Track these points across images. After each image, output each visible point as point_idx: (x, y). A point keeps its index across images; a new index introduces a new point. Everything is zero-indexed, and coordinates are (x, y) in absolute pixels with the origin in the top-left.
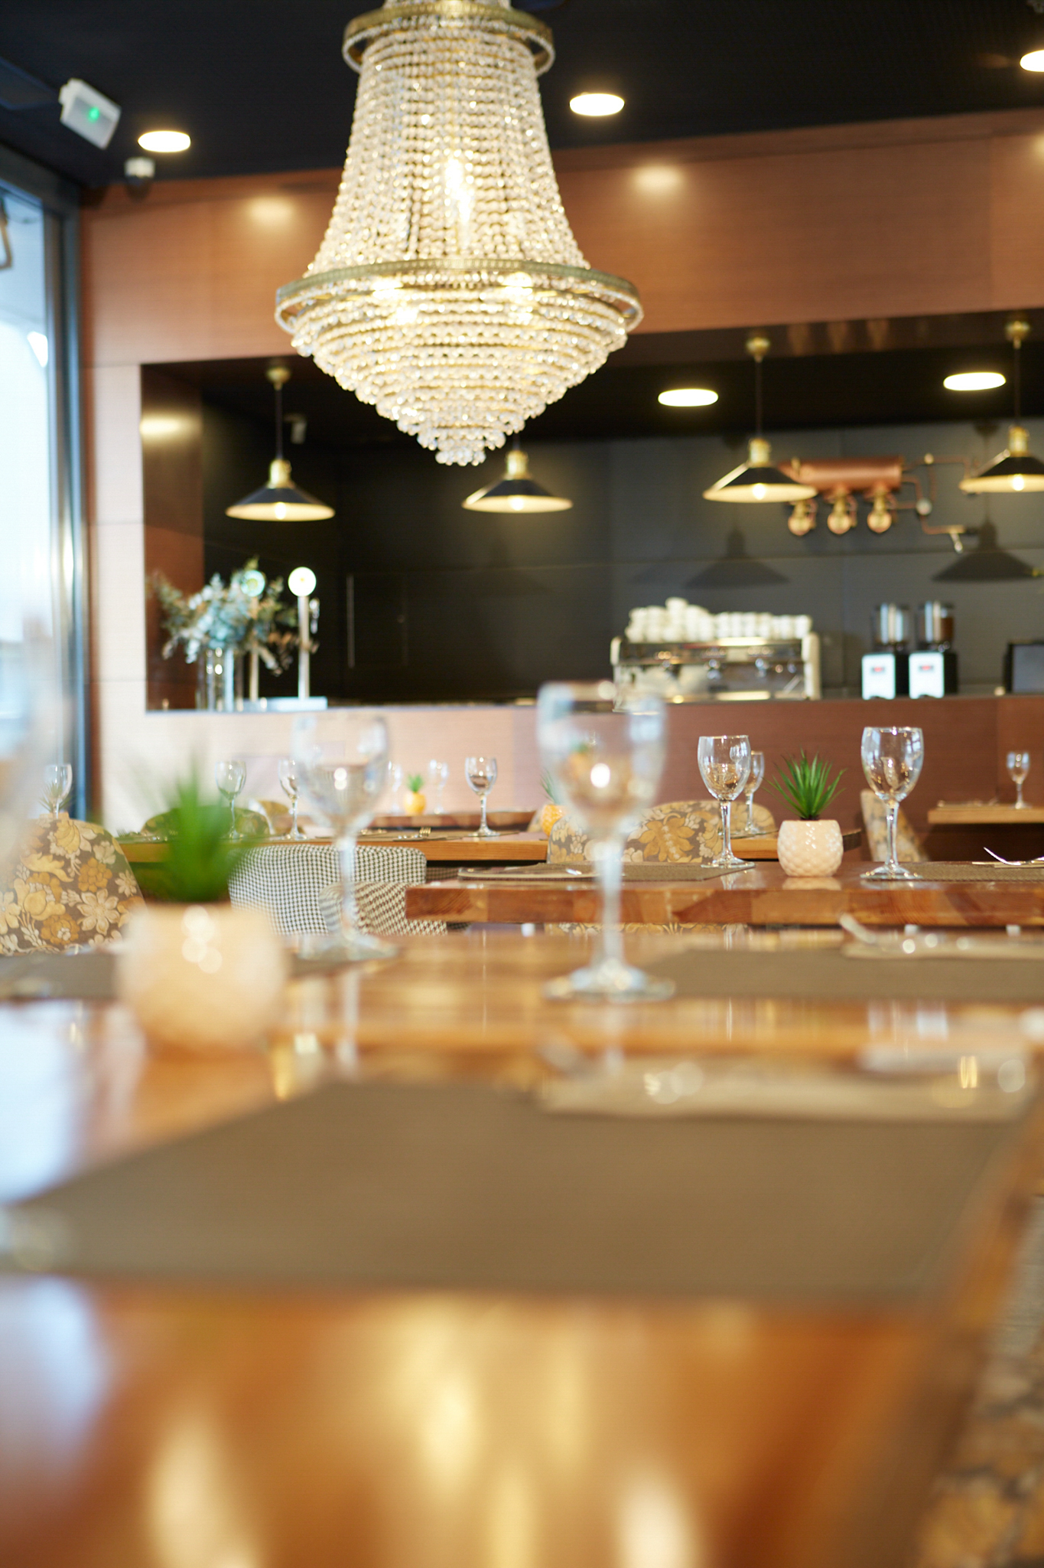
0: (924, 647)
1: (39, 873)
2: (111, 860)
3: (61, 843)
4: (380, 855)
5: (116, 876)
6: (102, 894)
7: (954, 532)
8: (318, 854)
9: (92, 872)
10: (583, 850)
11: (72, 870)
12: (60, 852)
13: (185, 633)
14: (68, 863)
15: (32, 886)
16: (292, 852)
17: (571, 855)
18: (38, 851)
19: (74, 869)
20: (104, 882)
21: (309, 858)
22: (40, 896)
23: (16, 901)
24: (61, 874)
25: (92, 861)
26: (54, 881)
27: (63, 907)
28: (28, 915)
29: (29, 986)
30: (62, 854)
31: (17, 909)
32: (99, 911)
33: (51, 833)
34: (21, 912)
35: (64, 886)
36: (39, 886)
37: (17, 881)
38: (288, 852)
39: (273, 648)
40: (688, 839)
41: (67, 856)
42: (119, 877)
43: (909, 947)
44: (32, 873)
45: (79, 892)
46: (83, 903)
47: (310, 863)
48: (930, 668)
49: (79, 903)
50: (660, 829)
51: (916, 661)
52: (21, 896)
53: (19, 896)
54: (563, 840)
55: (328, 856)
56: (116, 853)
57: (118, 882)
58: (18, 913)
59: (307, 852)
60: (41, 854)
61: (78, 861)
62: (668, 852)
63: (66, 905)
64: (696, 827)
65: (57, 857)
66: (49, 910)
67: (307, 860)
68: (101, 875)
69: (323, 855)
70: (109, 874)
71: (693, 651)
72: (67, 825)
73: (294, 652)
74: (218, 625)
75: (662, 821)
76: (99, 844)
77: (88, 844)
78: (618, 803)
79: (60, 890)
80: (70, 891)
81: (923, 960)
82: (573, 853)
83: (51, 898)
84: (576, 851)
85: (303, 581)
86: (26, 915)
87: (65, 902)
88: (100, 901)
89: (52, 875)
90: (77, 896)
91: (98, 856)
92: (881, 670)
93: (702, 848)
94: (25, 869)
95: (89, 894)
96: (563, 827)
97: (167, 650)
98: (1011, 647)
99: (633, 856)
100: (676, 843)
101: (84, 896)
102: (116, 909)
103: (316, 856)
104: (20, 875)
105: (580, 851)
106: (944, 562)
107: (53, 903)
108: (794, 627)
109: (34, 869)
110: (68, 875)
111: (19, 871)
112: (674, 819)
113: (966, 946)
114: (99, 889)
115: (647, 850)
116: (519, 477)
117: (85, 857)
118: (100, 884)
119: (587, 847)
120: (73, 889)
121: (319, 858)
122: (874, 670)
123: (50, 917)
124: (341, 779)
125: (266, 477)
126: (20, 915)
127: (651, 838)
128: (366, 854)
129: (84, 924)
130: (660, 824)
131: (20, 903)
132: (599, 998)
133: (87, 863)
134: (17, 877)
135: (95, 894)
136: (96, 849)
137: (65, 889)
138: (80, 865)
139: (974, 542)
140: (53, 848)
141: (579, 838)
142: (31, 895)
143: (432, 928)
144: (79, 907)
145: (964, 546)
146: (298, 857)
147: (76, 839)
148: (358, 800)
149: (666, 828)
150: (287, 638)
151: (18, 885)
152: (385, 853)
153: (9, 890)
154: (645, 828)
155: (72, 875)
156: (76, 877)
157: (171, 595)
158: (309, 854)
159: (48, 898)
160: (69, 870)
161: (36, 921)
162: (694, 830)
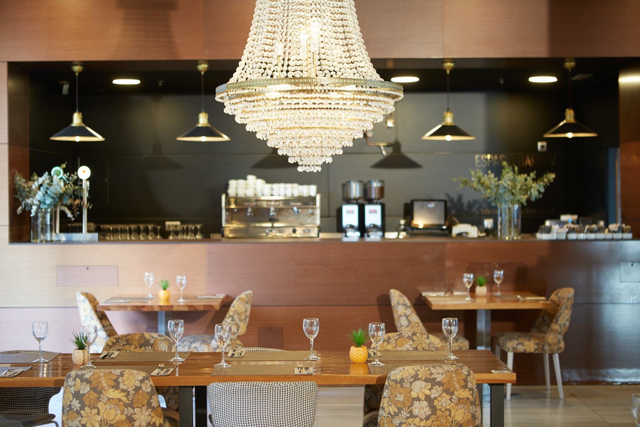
0: (371, 201)
1: (113, 399)
2: (149, 390)
3: (125, 383)
4: (298, 386)
5: (151, 398)
6: (144, 408)
7: (382, 145)
8: (267, 387)
9: (140, 397)
10: (411, 386)
11: (131, 397)
12: (125, 388)
13: (29, 201)
14: (128, 393)
15: (109, 406)
16: (252, 386)
17: (403, 388)
18: (113, 387)
19: (131, 396)
20: (145, 402)
21: (262, 389)
22: (113, 412)
23: (98, 413)
24: (124, 399)
25: (141, 391)
26: (121, 403)
27: (125, 416)
28: (105, 421)
30: (126, 389)
31: (99, 418)
32: (142, 417)
33: (120, 378)
34: (101, 419)
35: (126, 405)
36: (113, 406)
37: (99, 403)
38: (250, 386)
39: (70, 207)
40: (463, 380)
41: (128, 390)
42: (152, 398)
44: (109, 399)
45: (134, 408)
46: (135, 414)
47: (262, 391)
48: (375, 212)
49: (133, 414)
50: (451, 375)
51: (368, 208)
52: (102, 411)
53: (100, 411)
54: (398, 380)
55: (272, 388)
56: (151, 386)
57: (152, 401)
58: (100, 420)
59: (261, 386)
60: (114, 389)
61: (133, 392)
62: (454, 387)
63: (126, 415)
64: (467, 373)
65: (123, 391)
66: (117, 418)
67: (260, 390)
68: (144, 398)
69: (269, 388)
70: (148, 397)
72: (129, 373)
73: (80, 208)
74: (46, 197)
75: (452, 371)
76: (144, 382)
77: (139, 382)
79: (124, 407)
80: (128, 408)
82: (405, 387)
83: (119, 412)
84: (406, 386)
85: (84, 172)
86: (104, 421)
87: (126, 414)
88: (143, 412)
89: (120, 400)
90: (133, 410)
91: (144, 388)
92: (352, 212)
93: (469, 384)
94: (105, 397)
95: (138, 409)
96: (399, 373)
97: (19, 210)
98: (412, 202)
99: (438, 390)
100: (458, 382)
101: (135, 409)
102: (150, 415)
103: (265, 388)
104: (102, 400)
105: (409, 386)
106: (377, 159)
107: (119, 414)
108: (309, 190)
109: (110, 397)
110: (128, 399)
111: (101, 398)
112: (458, 370)
114: (143, 405)
115: (445, 387)
116: (204, 126)
117: (137, 389)
118: (143, 403)
119: (413, 384)
120: (130, 407)
121: (267, 389)
122: (348, 212)
123: (118, 422)
125: (71, 121)
126: (101, 421)
127: (447, 380)
128: (291, 386)
129: (135, 425)
130: (451, 373)
131: (101, 415)
133: (138, 393)
134: (100, 401)
135: (141, 408)
136: (143, 385)
137: (126, 407)
138: (135, 394)
139: (390, 150)
140: (121, 386)
141: (408, 380)
142: (108, 411)
144: (133, 416)
145: (387, 152)
146: (255, 389)
147: (133, 380)
149: (454, 375)
150: (77, 201)
151: (100, 405)
152: (300, 385)
153: (95, 408)
154: (444, 376)
155: (130, 399)
156: (133, 400)
157: (20, 181)
158: (262, 387)
159: (117, 412)
160: (129, 397)
161: (110, 424)
162: (466, 375)
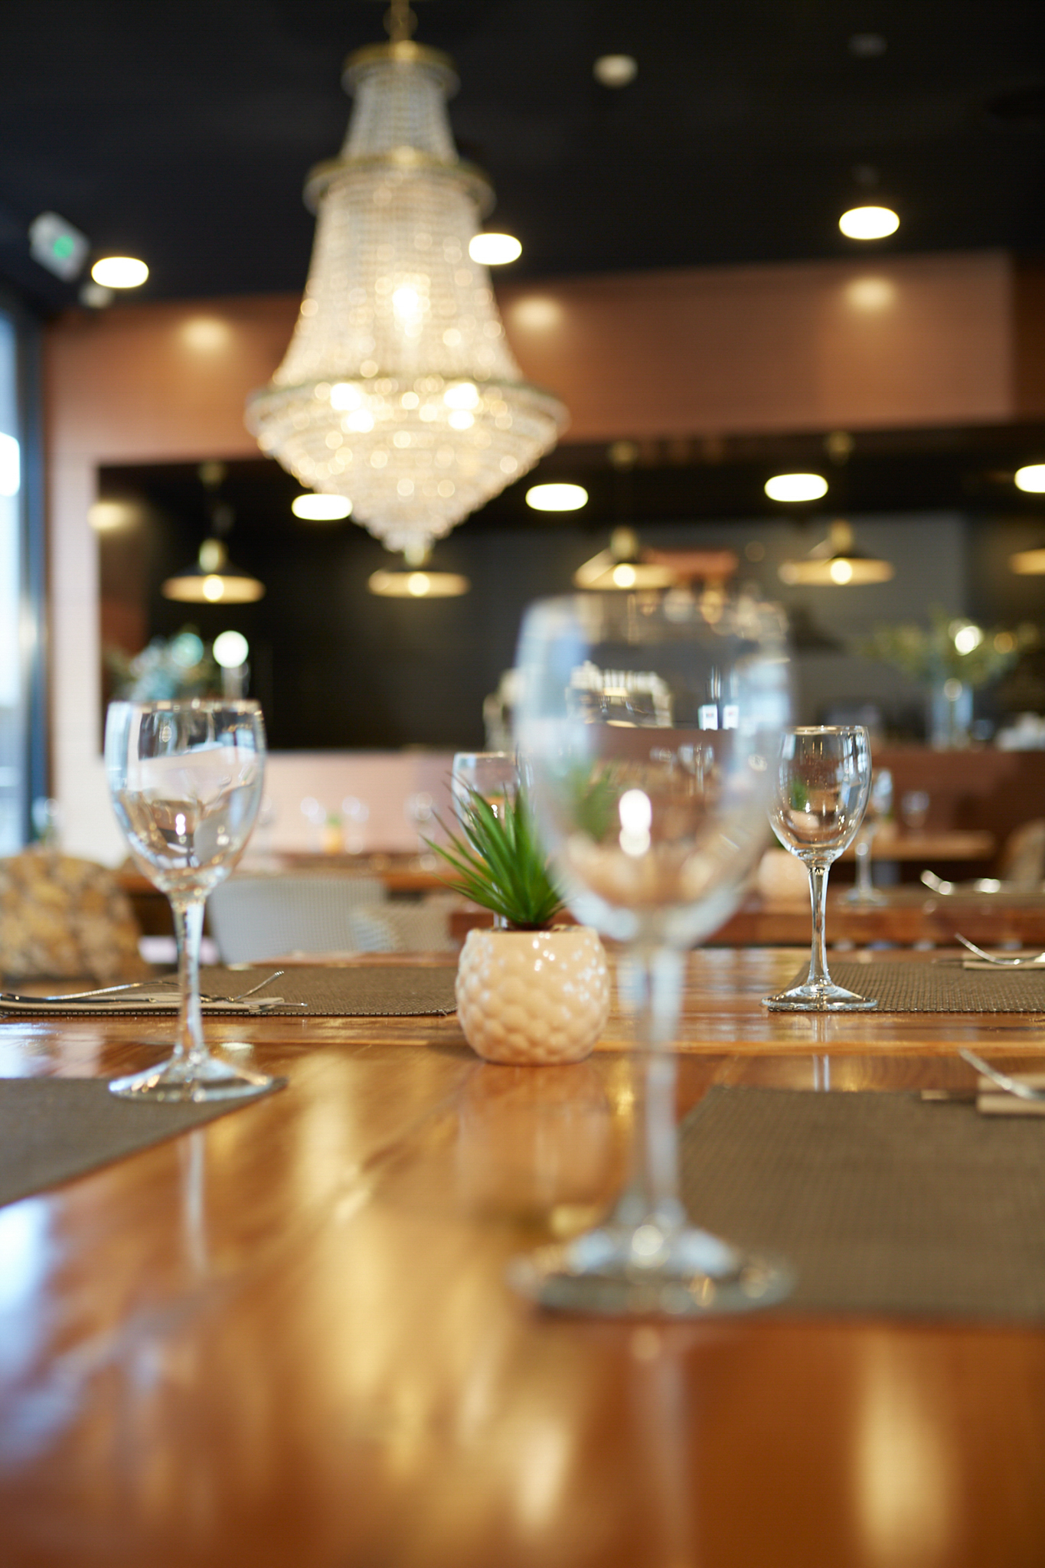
108: (646, 683)
125: (198, 559)
157: (118, 659)
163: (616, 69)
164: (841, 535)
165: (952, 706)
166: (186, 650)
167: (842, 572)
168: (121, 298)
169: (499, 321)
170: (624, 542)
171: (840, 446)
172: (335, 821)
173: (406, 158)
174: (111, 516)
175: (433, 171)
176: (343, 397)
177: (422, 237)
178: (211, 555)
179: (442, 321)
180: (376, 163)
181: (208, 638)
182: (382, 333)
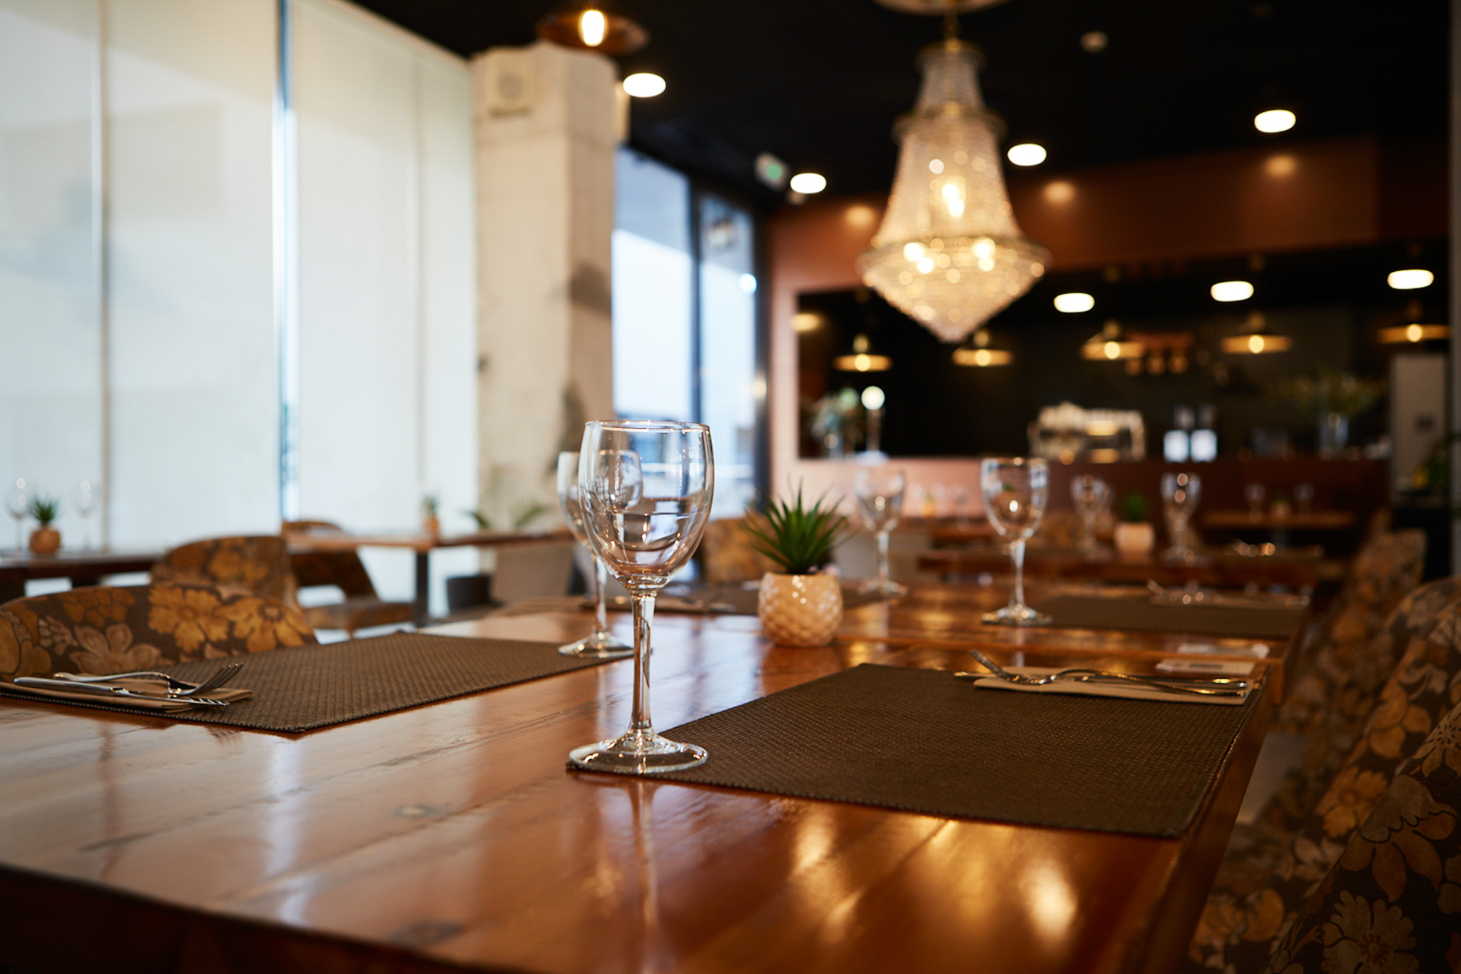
29: (719, 606)
43: (1187, 599)
48: (1206, 441)
51: (1198, 436)
71: (1073, 434)
74: (832, 419)
78: (1023, 519)
81: (1194, 607)
92: (1178, 441)
108: (1131, 420)
113: (1219, 600)
116: (985, 342)
122: (1174, 442)
124: (880, 504)
125: (856, 343)
132: (1013, 624)
143: (930, 577)
148: (888, 513)
163: (1094, 41)
164: (1256, 321)
165: (1333, 431)
166: (847, 400)
167: (1256, 344)
168: (811, 199)
169: (1008, 202)
170: (1112, 329)
171: (1257, 264)
172: (930, 498)
173: (952, 111)
174: (807, 322)
175: (968, 115)
176: (914, 252)
177: (960, 155)
178: (861, 343)
179: (973, 205)
180: (933, 114)
181: (860, 391)
182: (936, 215)
